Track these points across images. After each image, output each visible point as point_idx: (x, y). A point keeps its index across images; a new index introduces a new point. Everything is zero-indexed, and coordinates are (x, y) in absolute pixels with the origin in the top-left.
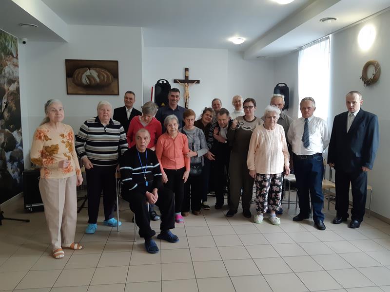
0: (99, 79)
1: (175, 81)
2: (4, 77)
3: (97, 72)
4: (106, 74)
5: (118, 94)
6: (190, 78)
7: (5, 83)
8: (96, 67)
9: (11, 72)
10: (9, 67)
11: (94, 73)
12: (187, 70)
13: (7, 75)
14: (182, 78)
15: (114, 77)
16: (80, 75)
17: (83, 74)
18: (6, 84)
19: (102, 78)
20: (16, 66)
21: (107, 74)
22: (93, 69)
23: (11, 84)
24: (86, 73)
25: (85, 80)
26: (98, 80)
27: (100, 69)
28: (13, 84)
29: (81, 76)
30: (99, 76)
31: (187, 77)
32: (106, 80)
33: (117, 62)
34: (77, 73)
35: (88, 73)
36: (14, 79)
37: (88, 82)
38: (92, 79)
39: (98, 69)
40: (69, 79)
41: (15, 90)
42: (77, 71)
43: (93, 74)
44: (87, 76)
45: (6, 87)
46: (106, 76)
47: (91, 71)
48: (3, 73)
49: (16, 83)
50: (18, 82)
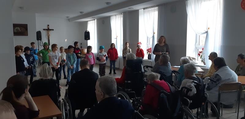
1: (44, 30)
4: (23, 29)
5: (28, 35)
6: (50, 29)
8: (19, 26)
12: (48, 25)
15: (26, 30)
30: (20, 29)
31: (48, 28)
33: (27, 25)
44: (16, 29)
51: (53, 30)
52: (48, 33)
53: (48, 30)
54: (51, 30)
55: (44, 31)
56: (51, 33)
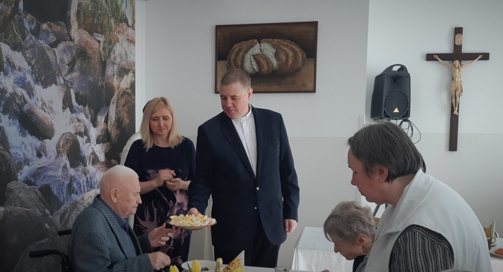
0: (278, 60)
1: (430, 57)
2: (114, 64)
3: (274, 46)
6: (465, 50)
7: (114, 75)
8: (273, 38)
9: (123, 53)
10: (122, 45)
11: (267, 49)
12: (458, 31)
13: (118, 60)
15: (308, 57)
16: (241, 54)
17: (246, 52)
18: (116, 76)
19: (284, 57)
20: (132, 42)
21: (293, 50)
22: (267, 42)
23: (123, 77)
24: (252, 50)
25: (250, 65)
26: (275, 62)
27: (280, 41)
28: (125, 77)
29: (243, 57)
31: (457, 48)
32: (290, 62)
33: (315, 24)
34: (237, 49)
35: (256, 50)
36: (127, 67)
37: (255, 67)
38: (263, 62)
39: (276, 41)
40: (222, 64)
41: (129, 87)
42: (237, 47)
43: (265, 52)
44: (253, 56)
45: (115, 82)
46: (291, 54)
47: (262, 45)
48: (112, 56)
49: (130, 74)
50: (134, 73)
51: (485, 57)
54: (472, 57)
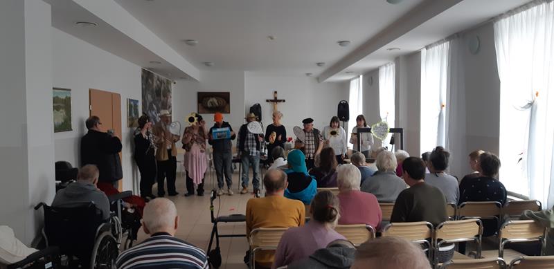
1: (267, 101)
4: (222, 101)
5: (229, 113)
6: (278, 98)
8: (216, 97)
11: (215, 100)
12: (276, 92)
14: (273, 98)
15: (227, 103)
16: (206, 102)
19: (220, 103)
25: (209, 105)
26: (217, 104)
27: (218, 98)
30: (218, 102)
31: (276, 98)
32: (222, 104)
33: (229, 93)
35: (211, 100)
37: (211, 105)
38: (213, 104)
40: (200, 104)
42: (205, 99)
44: (210, 102)
47: (213, 99)
51: (284, 101)
52: (274, 108)
53: (276, 101)
54: (280, 101)
55: (268, 103)
56: (280, 106)
